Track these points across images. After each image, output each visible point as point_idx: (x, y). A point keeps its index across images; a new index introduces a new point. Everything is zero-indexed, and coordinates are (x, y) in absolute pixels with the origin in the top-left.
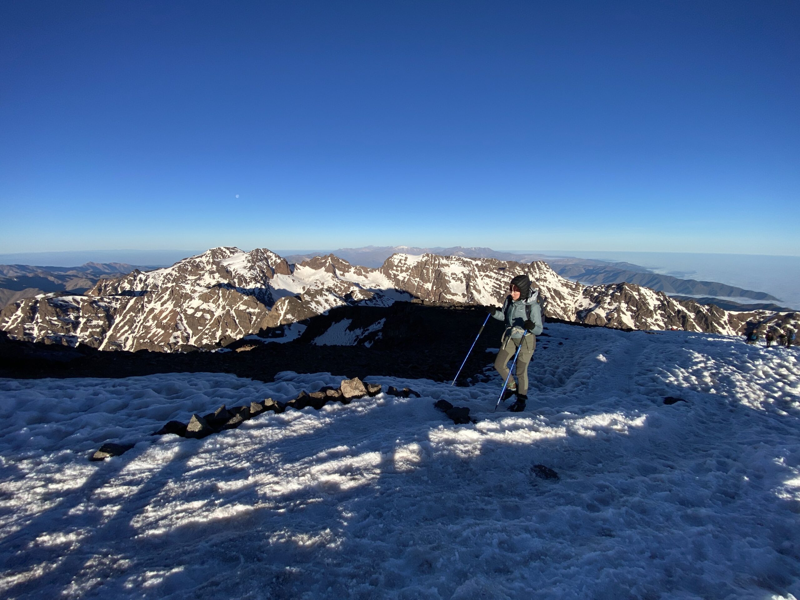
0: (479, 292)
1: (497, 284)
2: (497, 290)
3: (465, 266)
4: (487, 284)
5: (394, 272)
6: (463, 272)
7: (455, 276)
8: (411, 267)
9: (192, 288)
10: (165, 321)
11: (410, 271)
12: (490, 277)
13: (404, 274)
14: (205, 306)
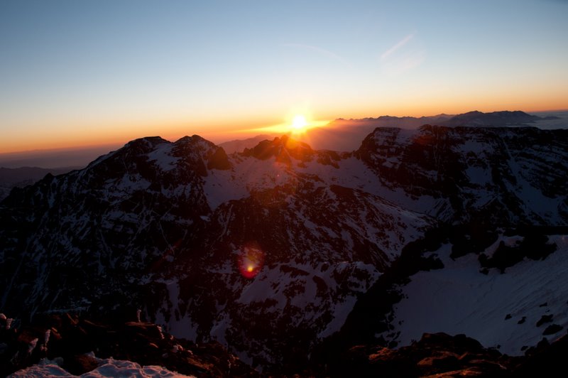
0: (513, 180)
1: (541, 167)
2: (542, 176)
3: (488, 142)
4: (525, 168)
5: (379, 156)
6: (484, 151)
7: (473, 157)
8: (404, 147)
9: (111, 194)
10: (82, 238)
11: (402, 153)
12: (530, 156)
13: (394, 159)
14: (126, 218)
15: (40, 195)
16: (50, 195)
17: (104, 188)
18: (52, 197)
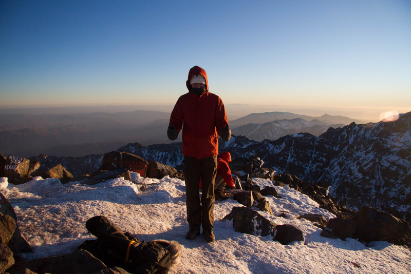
15: (345, 135)
16: (351, 136)
17: (389, 138)
18: (352, 137)
